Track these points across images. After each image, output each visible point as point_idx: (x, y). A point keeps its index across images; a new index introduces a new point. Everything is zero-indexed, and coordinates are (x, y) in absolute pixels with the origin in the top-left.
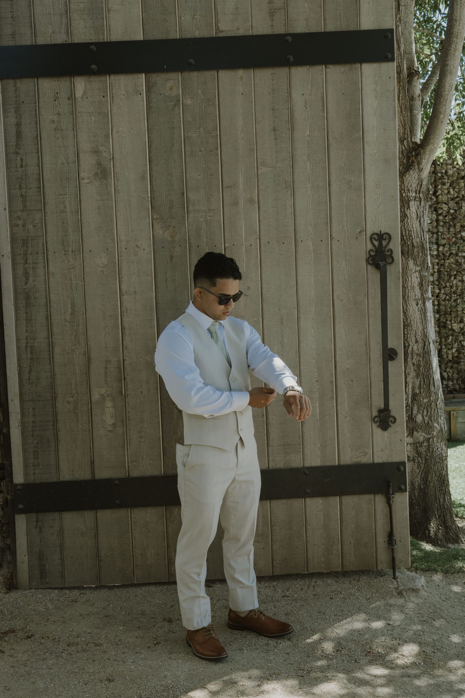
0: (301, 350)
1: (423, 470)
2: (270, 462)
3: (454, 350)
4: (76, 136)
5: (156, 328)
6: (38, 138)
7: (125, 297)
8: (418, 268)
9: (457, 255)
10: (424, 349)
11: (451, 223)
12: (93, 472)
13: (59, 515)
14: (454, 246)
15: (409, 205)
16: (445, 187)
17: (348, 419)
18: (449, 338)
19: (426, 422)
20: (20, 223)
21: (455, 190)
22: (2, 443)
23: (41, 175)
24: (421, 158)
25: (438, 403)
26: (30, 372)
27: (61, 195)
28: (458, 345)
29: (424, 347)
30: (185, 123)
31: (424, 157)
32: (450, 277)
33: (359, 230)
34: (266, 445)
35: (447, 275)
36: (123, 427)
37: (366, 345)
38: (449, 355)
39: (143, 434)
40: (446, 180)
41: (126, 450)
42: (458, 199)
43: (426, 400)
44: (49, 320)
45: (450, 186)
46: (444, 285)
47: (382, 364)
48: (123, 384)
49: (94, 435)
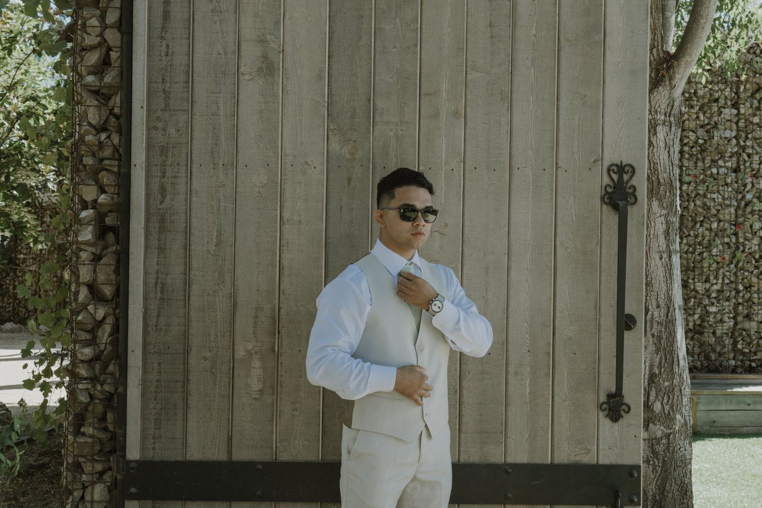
0: (510, 309)
1: (660, 476)
2: (462, 454)
3: (696, 317)
4: (238, 21)
5: (324, 270)
6: (190, 21)
7: (286, 227)
8: (664, 212)
9: (705, 196)
10: (667, 317)
11: (699, 156)
12: (230, 451)
13: (182, 505)
14: (702, 184)
15: (655, 130)
16: (692, 111)
17: (567, 403)
18: (690, 302)
19: (666, 412)
20: (160, 125)
21: (706, 115)
22: (116, 405)
23: (191, 67)
24: (674, 72)
25: (683, 388)
26: (158, 316)
27: (214, 93)
28: (701, 311)
29: (667, 314)
30: (378, 11)
31: (678, 71)
32: (696, 223)
33: (593, 159)
34: (458, 431)
35: (692, 221)
36: (273, 394)
37: (596, 307)
38: (690, 323)
39: (298, 405)
40: (695, 102)
41: (274, 426)
42: (709, 127)
43: (667, 384)
44: (188, 251)
45: (700, 110)
46: (687, 233)
47: (616, 335)
48: (277, 339)
49: (234, 403)
